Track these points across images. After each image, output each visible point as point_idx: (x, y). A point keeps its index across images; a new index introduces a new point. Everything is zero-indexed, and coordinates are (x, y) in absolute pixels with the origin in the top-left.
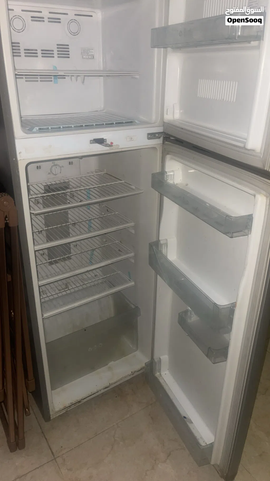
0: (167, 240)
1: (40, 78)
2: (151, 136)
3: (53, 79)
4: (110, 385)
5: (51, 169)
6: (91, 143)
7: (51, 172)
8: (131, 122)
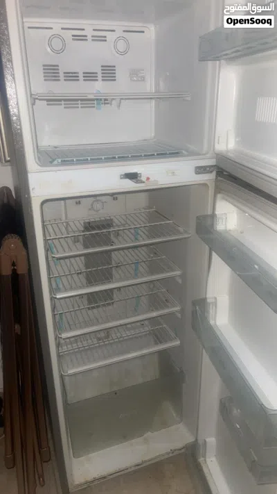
0: (216, 298)
1: (81, 104)
2: (200, 170)
3: (95, 105)
4: (143, 462)
5: (92, 205)
6: (121, 178)
7: (92, 208)
8: (177, 153)
